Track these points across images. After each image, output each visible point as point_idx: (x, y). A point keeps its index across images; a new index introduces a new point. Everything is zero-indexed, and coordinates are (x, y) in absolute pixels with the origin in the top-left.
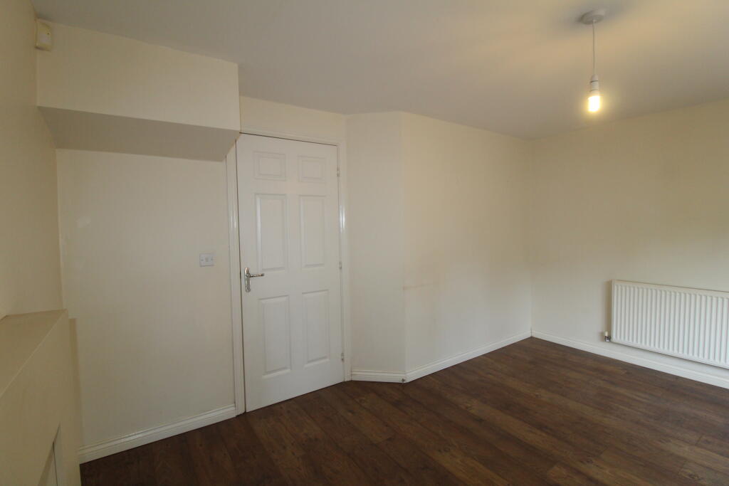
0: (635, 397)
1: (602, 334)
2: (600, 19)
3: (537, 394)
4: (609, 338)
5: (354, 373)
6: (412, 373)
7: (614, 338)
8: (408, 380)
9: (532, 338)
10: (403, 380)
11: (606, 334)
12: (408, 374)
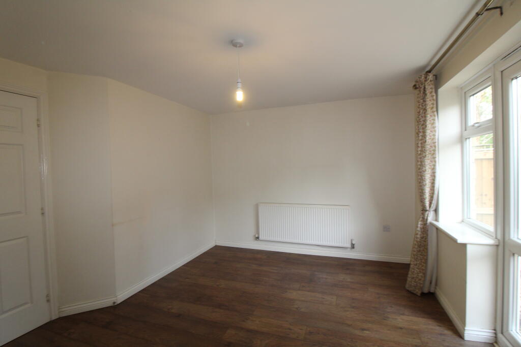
0: (272, 271)
1: (255, 236)
2: (241, 46)
3: (218, 284)
4: (258, 238)
5: (61, 310)
6: (123, 295)
7: (261, 238)
8: (119, 302)
9: (216, 246)
10: (114, 303)
11: (257, 236)
12: (118, 297)
